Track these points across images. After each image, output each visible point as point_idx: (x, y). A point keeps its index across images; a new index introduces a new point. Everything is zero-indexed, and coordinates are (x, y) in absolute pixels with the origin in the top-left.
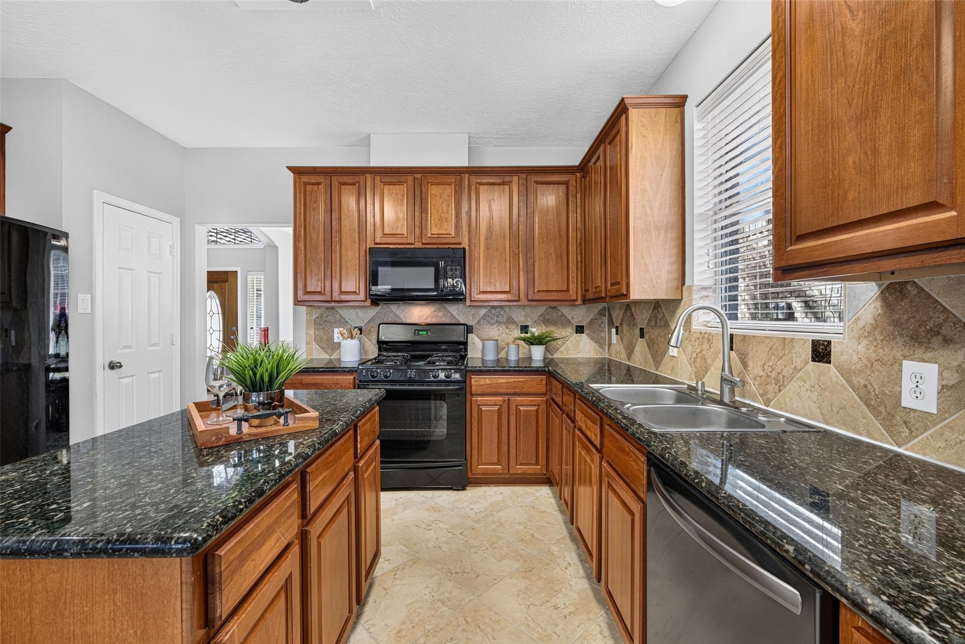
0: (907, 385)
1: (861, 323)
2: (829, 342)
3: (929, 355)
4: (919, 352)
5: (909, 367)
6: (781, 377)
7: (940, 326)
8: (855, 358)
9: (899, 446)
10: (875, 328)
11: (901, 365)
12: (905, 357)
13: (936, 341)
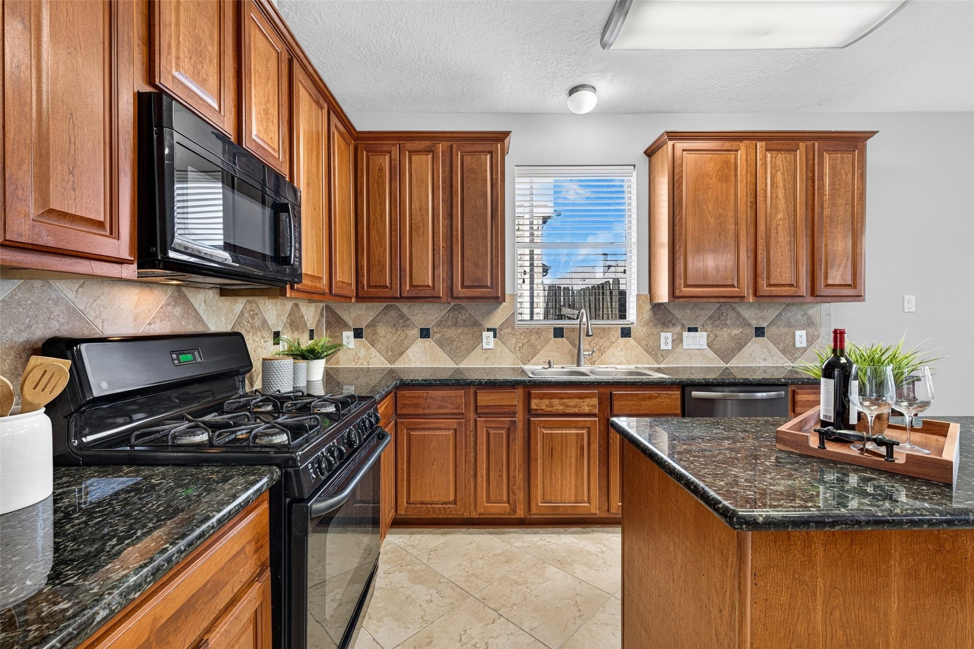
0: (663, 341)
1: (645, 319)
2: (630, 328)
3: (669, 330)
4: (665, 330)
5: (663, 335)
6: (602, 348)
7: (671, 320)
8: (642, 334)
9: (659, 364)
10: (650, 321)
11: (660, 335)
12: (661, 331)
13: (670, 325)
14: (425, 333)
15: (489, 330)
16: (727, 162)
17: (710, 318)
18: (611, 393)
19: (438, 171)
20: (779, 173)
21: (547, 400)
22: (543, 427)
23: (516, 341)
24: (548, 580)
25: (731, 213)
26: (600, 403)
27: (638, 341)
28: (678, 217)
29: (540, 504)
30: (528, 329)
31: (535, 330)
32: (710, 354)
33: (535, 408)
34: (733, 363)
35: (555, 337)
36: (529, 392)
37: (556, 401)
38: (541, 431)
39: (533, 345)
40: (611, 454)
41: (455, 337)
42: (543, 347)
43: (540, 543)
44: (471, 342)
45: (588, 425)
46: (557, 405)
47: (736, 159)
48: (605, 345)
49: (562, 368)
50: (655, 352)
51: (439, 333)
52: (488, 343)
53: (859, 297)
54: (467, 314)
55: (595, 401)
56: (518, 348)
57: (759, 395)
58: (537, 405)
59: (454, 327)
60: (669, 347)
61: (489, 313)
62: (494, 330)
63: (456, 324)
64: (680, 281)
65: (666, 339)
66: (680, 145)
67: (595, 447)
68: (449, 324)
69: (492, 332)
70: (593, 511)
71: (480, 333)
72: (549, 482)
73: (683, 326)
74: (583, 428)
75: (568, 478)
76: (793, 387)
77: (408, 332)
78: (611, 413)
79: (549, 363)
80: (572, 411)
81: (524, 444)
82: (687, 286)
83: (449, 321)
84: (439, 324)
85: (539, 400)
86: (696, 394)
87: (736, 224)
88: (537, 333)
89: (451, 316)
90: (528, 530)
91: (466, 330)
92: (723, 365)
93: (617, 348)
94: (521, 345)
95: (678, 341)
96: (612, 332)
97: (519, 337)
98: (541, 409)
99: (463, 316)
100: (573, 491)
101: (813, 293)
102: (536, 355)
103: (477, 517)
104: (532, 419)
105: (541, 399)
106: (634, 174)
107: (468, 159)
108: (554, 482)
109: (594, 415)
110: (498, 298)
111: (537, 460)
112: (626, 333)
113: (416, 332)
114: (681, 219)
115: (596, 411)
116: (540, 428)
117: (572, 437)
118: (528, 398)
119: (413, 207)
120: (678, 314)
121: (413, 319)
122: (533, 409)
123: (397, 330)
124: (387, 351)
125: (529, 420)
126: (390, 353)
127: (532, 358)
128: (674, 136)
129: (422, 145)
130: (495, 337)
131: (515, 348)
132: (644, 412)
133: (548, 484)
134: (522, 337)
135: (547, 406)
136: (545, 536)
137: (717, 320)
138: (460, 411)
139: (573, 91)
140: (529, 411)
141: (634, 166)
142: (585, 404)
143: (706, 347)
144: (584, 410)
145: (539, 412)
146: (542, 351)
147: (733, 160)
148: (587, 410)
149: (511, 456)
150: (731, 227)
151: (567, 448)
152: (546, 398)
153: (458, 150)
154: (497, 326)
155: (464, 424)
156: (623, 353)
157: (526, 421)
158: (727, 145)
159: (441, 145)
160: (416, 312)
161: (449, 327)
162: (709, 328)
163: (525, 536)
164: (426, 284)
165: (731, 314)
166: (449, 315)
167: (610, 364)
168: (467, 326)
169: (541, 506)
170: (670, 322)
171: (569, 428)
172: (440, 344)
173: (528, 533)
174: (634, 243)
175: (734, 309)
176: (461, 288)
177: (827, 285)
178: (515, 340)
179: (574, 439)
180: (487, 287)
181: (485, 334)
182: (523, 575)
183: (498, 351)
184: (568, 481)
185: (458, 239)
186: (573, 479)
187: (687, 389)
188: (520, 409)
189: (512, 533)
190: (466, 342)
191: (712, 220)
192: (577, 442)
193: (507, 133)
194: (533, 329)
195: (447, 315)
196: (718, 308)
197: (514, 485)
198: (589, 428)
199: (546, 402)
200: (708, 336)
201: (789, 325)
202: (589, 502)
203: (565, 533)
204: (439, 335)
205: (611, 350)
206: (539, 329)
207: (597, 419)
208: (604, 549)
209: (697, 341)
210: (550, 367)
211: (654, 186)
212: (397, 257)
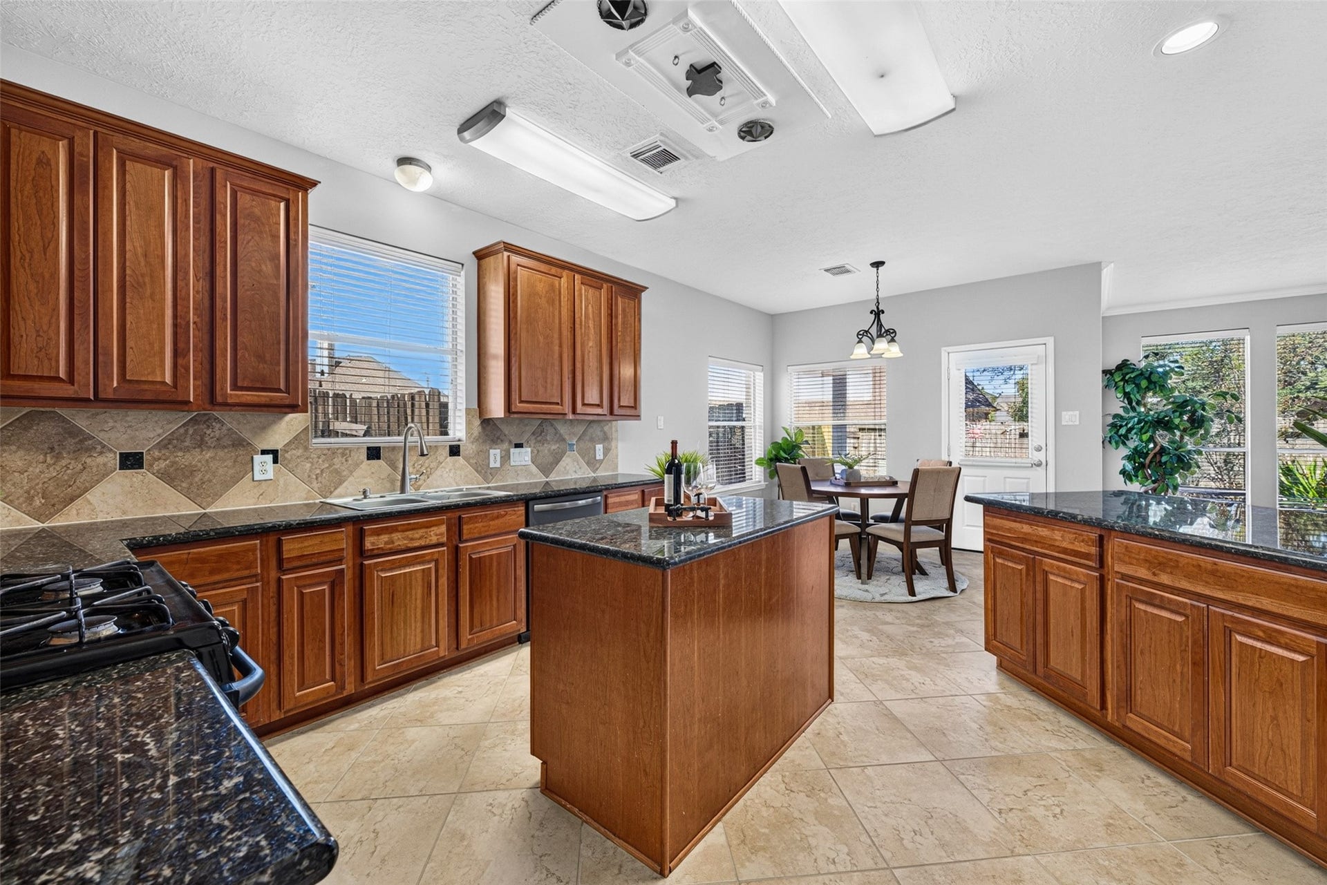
0: (492, 458)
1: (474, 435)
2: (459, 446)
3: (497, 446)
4: (494, 446)
5: (492, 451)
6: (429, 469)
7: (500, 436)
8: (471, 451)
9: (488, 484)
11: (489, 452)
12: (490, 448)
13: (499, 441)
14: (131, 461)
15: (264, 452)
16: (552, 285)
17: (533, 434)
18: (460, 517)
19: (186, 201)
20: (590, 306)
21: (387, 536)
22: (382, 570)
23: (311, 467)
24: (413, 741)
25: (556, 336)
26: (448, 530)
27: (467, 459)
28: (514, 331)
29: (378, 668)
30: (329, 449)
31: (340, 451)
32: (534, 469)
33: (370, 548)
34: (553, 477)
35: (368, 459)
36: (362, 529)
37: (396, 536)
38: (378, 575)
39: (337, 472)
40: (461, 584)
41: (199, 464)
42: (351, 472)
43: (382, 713)
44: (231, 472)
45: (436, 557)
46: (399, 540)
47: (560, 284)
48: (432, 466)
49: (381, 497)
50: (483, 470)
51: (165, 460)
52: (264, 472)
53: (638, 417)
54: (224, 428)
55: (443, 528)
56: (314, 477)
57: (581, 502)
58: (373, 544)
59: (198, 450)
60: (498, 465)
61: (264, 428)
62: (275, 453)
63: (201, 444)
64: (515, 396)
65: (495, 454)
66: (515, 259)
67: (444, 581)
68: (186, 444)
69: (271, 456)
70: (442, 654)
71: (249, 458)
72: (389, 636)
73: (510, 442)
74: (429, 562)
75: (413, 625)
76: (605, 493)
77: (89, 460)
78: (460, 540)
79: (364, 492)
80: (416, 544)
81: (355, 597)
82: (521, 402)
83: (188, 439)
84: (164, 445)
85: (376, 538)
86: (537, 507)
87: (561, 346)
88: (343, 455)
89: (191, 432)
90: (359, 707)
91: (221, 453)
92: (544, 479)
93: (445, 468)
94: (318, 471)
95: (506, 458)
96: (440, 451)
97: (315, 460)
98: (378, 549)
99: (216, 431)
100: (419, 639)
101: (611, 413)
102: (340, 484)
103: (283, 717)
104: (365, 562)
105: (378, 535)
106: (463, 273)
107: (245, 200)
108: (395, 635)
109: (442, 545)
110: (297, 406)
111: (373, 613)
112: (455, 451)
113: (113, 460)
114: (516, 334)
115: (445, 539)
116: (377, 571)
117: (418, 575)
118: (360, 537)
119: (128, 247)
120: (506, 429)
121: (101, 436)
122: (368, 550)
123: (58, 457)
124: (30, 499)
125: (362, 564)
126: (38, 502)
127: (336, 489)
128: (509, 248)
129: (152, 149)
130: (275, 461)
131: (309, 476)
132: (493, 532)
133: (387, 639)
134: (320, 460)
135: (386, 543)
136: (385, 705)
137: (539, 435)
138: (253, 572)
139: (404, 161)
140: (361, 552)
141: (463, 265)
142: (432, 533)
143: (530, 463)
144: (431, 540)
145: (376, 552)
146: (351, 479)
147: (557, 285)
148: (434, 540)
149: (338, 616)
150: (557, 348)
151: (411, 588)
152: (385, 534)
153: (226, 181)
154: (279, 447)
155: (260, 589)
156: (451, 475)
157: (357, 568)
158: (554, 270)
159: (191, 161)
160: (111, 424)
161: (187, 450)
162: (532, 442)
163: (358, 715)
164: (159, 379)
165: (551, 431)
166: (186, 431)
167: (438, 487)
168: (224, 447)
169: (379, 669)
170: (498, 438)
171: (413, 565)
172: (168, 477)
173: (360, 711)
174: (462, 351)
175: (552, 425)
176: (231, 390)
177: (620, 407)
178: (308, 465)
179: (419, 576)
180: (279, 390)
181: (258, 458)
182: (379, 752)
183: (282, 482)
184: (413, 628)
185: (225, 315)
186: (419, 624)
187: (531, 503)
188: (348, 554)
189: (337, 719)
190: (221, 471)
191: (541, 339)
192: (423, 579)
193: (314, 184)
194: (338, 449)
195: (182, 431)
196: (539, 425)
197: (341, 654)
198: (437, 561)
199: (385, 538)
200: (532, 452)
201: (592, 440)
202: (437, 646)
203: (408, 692)
204: (163, 464)
205: (438, 472)
206: (346, 449)
207: (445, 548)
208: (460, 689)
209: (522, 457)
210: (365, 497)
211: (485, 293)
212: (88, 326)
